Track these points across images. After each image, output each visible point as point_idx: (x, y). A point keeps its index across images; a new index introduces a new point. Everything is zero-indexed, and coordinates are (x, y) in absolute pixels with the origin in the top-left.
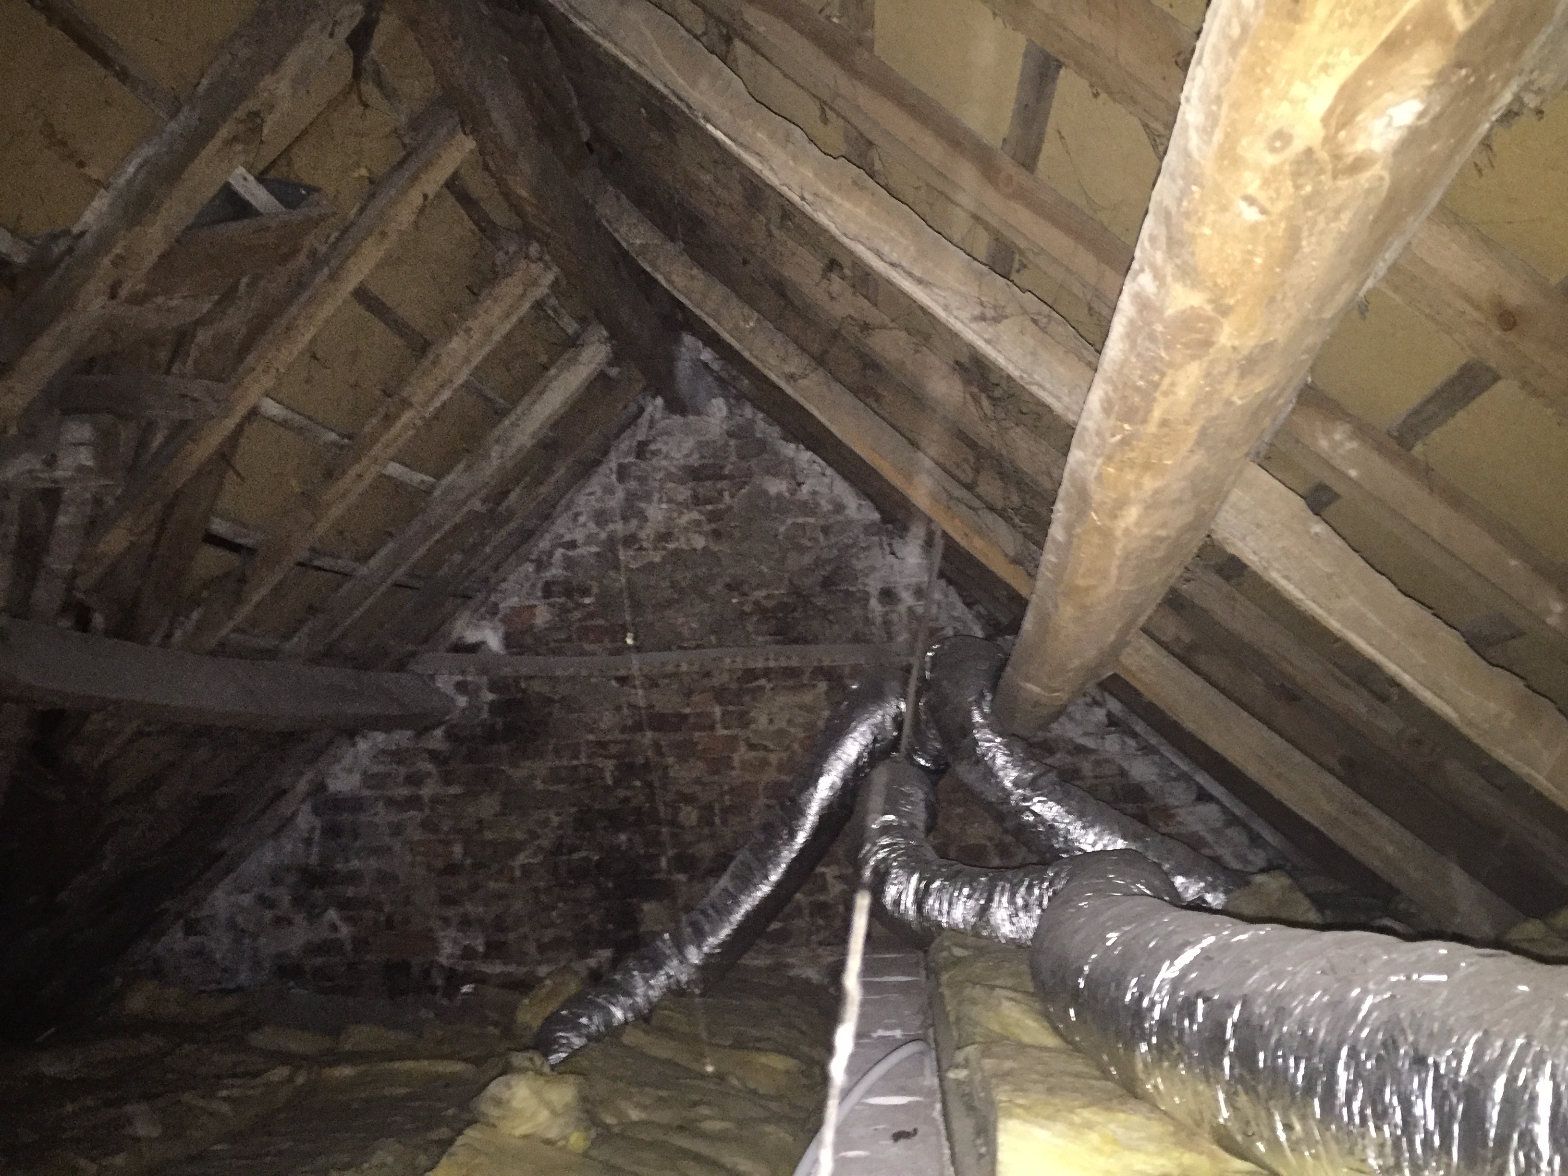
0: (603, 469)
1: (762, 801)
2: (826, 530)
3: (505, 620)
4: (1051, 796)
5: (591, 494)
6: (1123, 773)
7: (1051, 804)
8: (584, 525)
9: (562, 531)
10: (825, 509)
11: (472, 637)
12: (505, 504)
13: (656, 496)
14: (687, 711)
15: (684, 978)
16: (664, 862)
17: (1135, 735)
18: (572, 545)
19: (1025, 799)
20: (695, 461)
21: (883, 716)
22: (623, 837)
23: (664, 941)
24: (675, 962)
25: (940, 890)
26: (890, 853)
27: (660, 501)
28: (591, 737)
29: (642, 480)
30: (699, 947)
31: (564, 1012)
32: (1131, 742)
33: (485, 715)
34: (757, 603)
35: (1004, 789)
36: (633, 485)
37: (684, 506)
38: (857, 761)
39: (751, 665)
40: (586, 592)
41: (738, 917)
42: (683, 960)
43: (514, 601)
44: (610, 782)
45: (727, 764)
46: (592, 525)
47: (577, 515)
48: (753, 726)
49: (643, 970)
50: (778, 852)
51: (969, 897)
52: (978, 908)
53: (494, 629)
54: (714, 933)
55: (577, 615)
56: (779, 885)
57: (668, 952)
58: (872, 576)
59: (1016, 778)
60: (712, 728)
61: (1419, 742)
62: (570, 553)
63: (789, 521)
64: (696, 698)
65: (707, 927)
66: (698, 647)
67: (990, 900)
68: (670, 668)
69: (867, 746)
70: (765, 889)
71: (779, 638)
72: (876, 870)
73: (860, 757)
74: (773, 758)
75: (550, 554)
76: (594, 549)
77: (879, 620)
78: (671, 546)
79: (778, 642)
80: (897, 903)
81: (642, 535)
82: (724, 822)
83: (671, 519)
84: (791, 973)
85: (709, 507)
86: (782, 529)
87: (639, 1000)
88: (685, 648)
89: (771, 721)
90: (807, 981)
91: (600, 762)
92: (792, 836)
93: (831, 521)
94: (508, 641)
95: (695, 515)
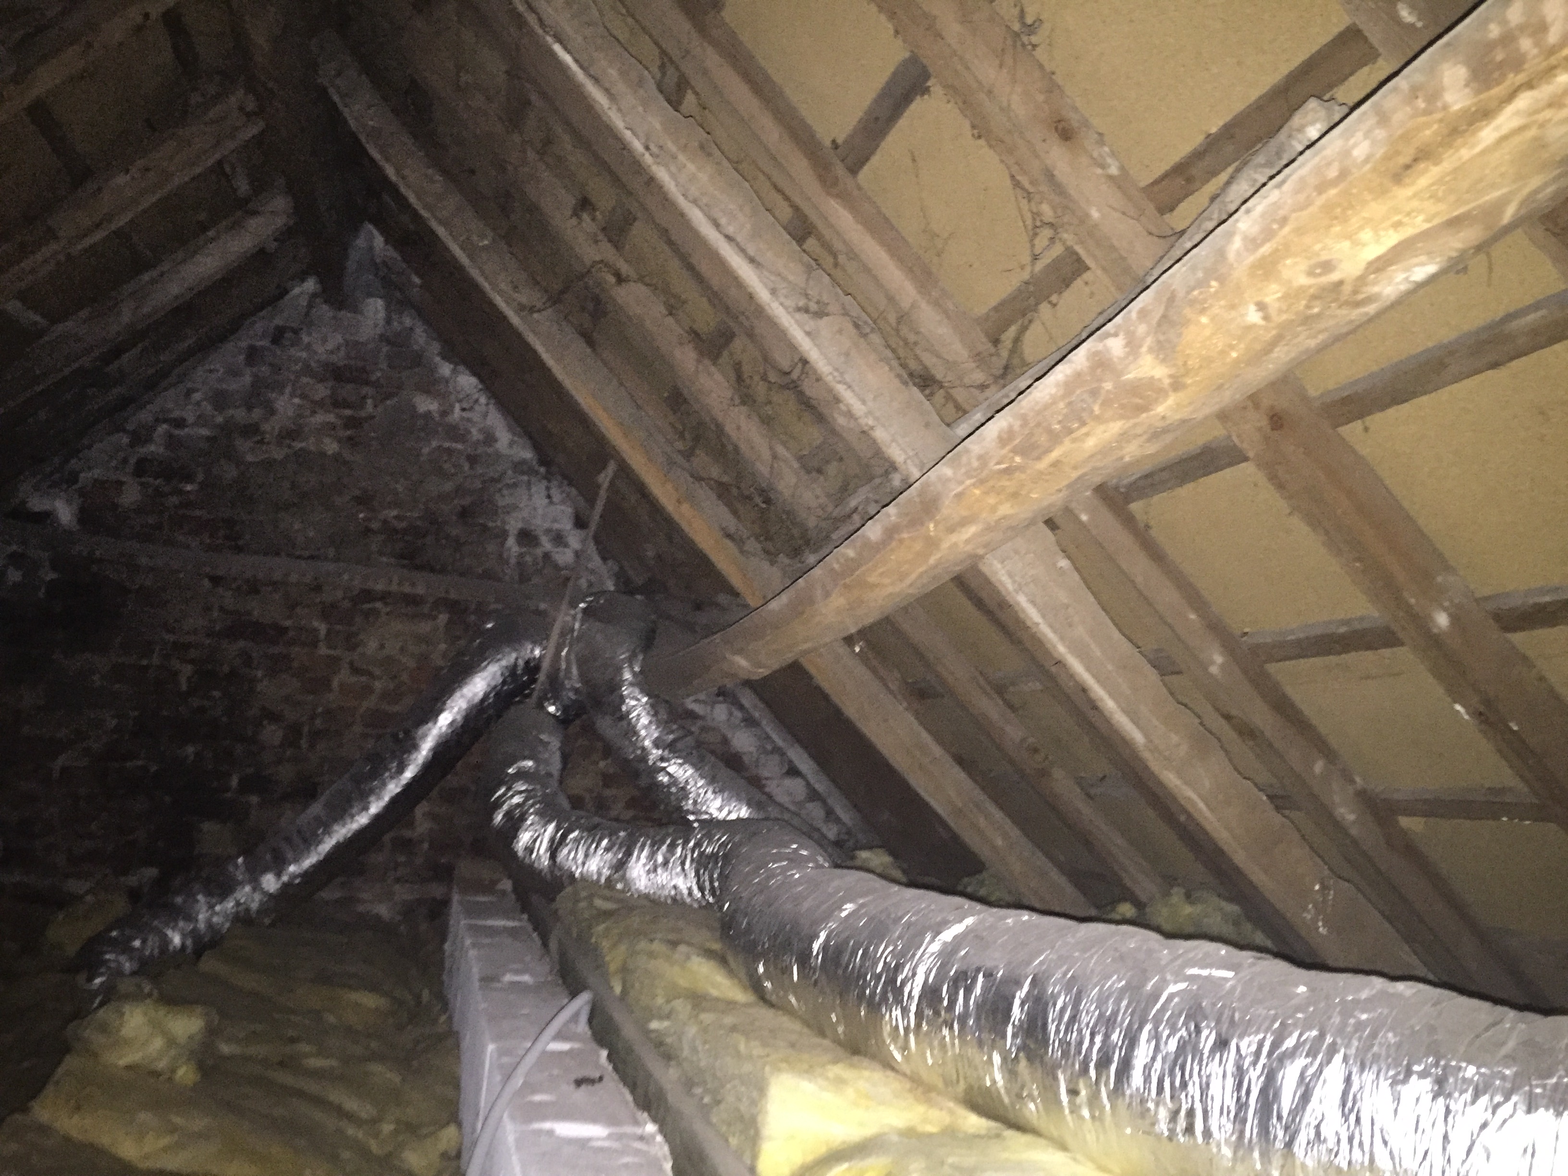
0: (229, 346)
1: (358, 729)
2: (473, 460)
3: (82, 493)
4: (686, 759)
5: (211, 371)
6: (725, 741)
7: (686, 766)
8: (198, 404)
9: (170, 405)
10: (475, 438)
11: (37, 504)
12: (116, 364)
13: (288, 390)
14: (288, 623)
15: (254, 906)
16: (234, 782)
17: (741, 707)
18: (180, 423)
19: (662, 759)
20: (339, 359)
21: (517, 659)
22: (190, 750)
23: (237, 866)
24: (248, 889)
25: (577, 841)
26: (526, 799)
27: (293, 395)
28: (171, 638)
29: (277, 369)
30: (278, 875)
31: (114, 934)
32: (738, 714)
33: (41, 594)
34: (385, 522)
35: (643, 749)
36: (265, 370)
37: (319, 405)
38: (483, 701)
39: (370, 585)
40: (189, 478)
41: (327, 845)
42: (257, 886)
43: (97, 473)
44: (184, 687)
45: (325, 684)
46: (208, 407)
47: (189, 393)
48: (360, 650)
49: (209, 894)
50: (384, 784)
51: (607, 850)
52: (615, 861)
53: (69, 502)
54: (296, 860)
55: (174, 500)
56: (377, 818)
57: (240, 878)
58: (514, 514)
59: (657, 738)
60: (315, 644)
61: (1036, 750)
62: (177, 432)
63: (434, 444)
64: (298, 610)
65: (290, 855)
66: (312, 557)
67: (628, 854)
68: (277, 576)
69: (496, 687)
70: (363, 820)
71: (405, 562)
72: (508, 814)
73: (486, 696)
74: (378, 685)
75: (153, 429)
76: (205, 432)
77: (513, 561)
78: (298, 445)
79: (404, 566)
80: (529, 850)
81: (266, 427)
82: (312, 746)
83: (300, 416)
84: (361, 908)
85: (348, 412)
86: (426, 451)
87: (202, 926)
88: (299, 557)
89: (382, 646)
90: (378, 917)
91: (176, 664)
92: (401, 770)
93: (479, 451)
94: (85, 516)
95: (331, 418)
